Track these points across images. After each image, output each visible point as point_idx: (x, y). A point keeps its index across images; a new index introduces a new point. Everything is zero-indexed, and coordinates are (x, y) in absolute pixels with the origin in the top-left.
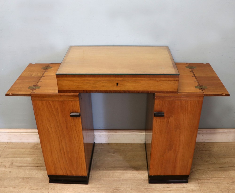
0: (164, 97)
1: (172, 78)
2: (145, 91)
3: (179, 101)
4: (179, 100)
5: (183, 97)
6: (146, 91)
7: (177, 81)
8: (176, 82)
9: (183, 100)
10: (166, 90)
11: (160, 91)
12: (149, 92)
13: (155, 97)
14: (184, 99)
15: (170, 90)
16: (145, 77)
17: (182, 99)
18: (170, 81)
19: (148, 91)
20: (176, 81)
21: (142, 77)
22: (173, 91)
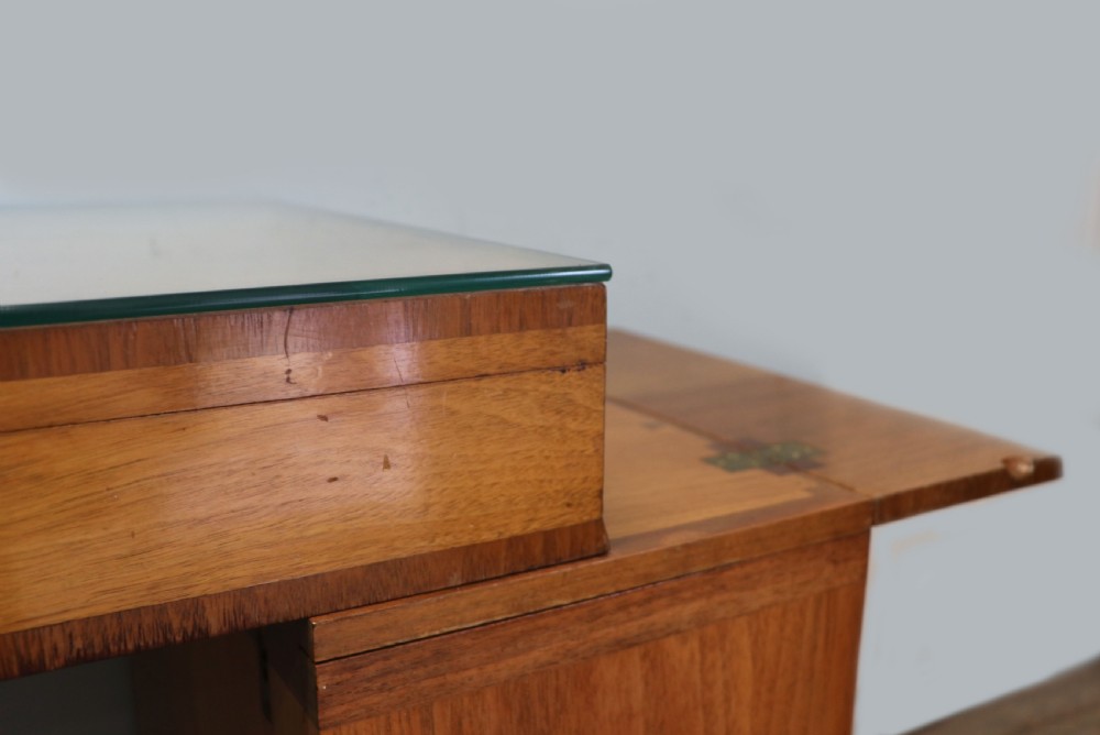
0: (441, 648)
1: (523, 326)
2: (137, 612)
3: (636, 653)
4: (631, 645)
5: (674, 592)
6: (161, 609)
7: (582, 365)
8: (575, 387)
9: (678, 632)
10: (465, 540)
11: (373, 568)
12: (215, 625)
13: (323, 687)
14: (687, 611)
15: (516, 529)
16: (103, 365)
17: (662, 616)
18: (501, 384)
19: (196, 606)
20: (572, 376)
21: (47, 372)
22: (548, 536)
